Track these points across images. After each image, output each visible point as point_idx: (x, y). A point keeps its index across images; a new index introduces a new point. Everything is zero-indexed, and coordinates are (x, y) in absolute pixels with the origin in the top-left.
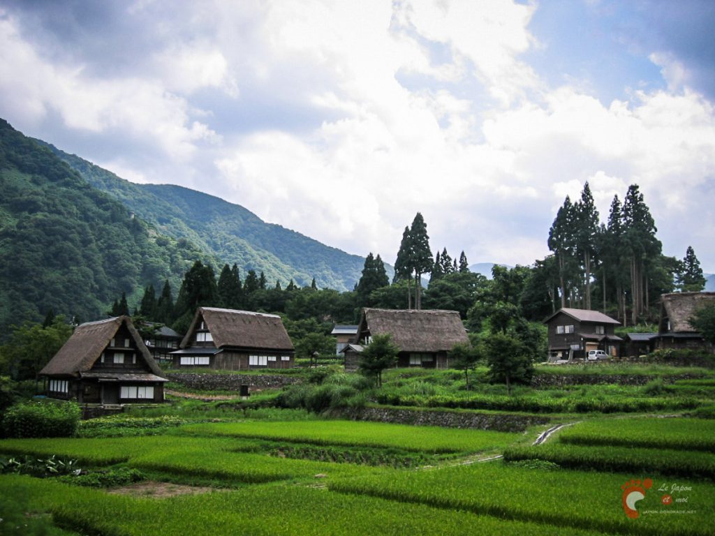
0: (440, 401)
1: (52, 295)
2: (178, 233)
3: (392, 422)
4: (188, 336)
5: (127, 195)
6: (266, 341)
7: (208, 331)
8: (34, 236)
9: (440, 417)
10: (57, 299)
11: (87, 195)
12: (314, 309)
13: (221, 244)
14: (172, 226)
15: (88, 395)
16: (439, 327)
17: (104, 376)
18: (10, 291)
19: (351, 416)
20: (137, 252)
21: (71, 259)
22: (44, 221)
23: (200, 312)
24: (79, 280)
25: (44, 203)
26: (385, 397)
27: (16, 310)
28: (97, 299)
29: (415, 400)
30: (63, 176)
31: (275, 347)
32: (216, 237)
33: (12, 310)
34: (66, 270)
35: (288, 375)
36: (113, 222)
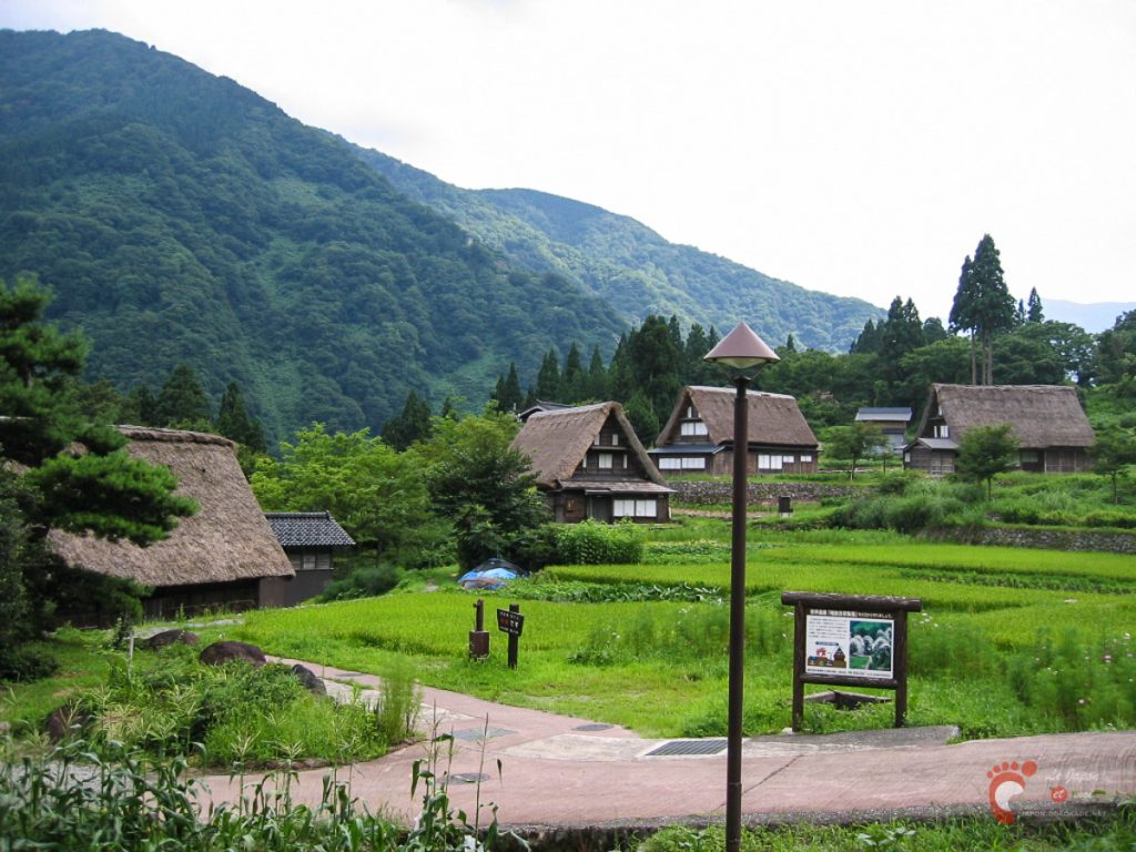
0: (1106, 518)
1: (360, 366)
3: (1031, 546)
4: (669, 426)
5: (455, 208)
6: (779, 433)
7: (700, 421)
8: (328, 278)
9: (1108, 540)
10: (367, 371)
11: (401, 210)
12: (807, 382)
13: (604, 279)
14: (527, 254)
15: (571, 512)
16: (1045, 411)
17: (591, 486)
18: (299, 362)
19: (963, 539)
20: (481, 296)
21: (384, 310)
22: (340, 253)
23: (688, 393)
24: (397, 342)
25: (339, 226)
26: (1015, 513)
27: (310, 390)
28: (424, 369)
29: (1063, 516)
30: (362, 184)
31: (792, 442)
32: (596, 269)
33: (304, 389)
34: (377, 327)
35: (821, 484)
36: (442, 251)
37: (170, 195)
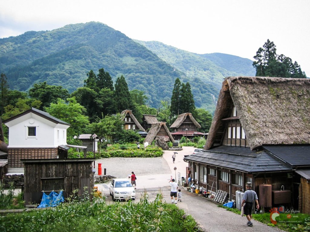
2: (212, 74)
11: (156, 63)
22: (133, 76)
25: (134, 69)
30: (148, 57)
36: (165, 74)
37: (88, 64)
